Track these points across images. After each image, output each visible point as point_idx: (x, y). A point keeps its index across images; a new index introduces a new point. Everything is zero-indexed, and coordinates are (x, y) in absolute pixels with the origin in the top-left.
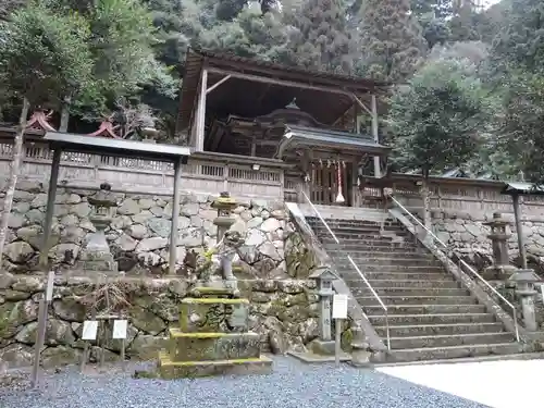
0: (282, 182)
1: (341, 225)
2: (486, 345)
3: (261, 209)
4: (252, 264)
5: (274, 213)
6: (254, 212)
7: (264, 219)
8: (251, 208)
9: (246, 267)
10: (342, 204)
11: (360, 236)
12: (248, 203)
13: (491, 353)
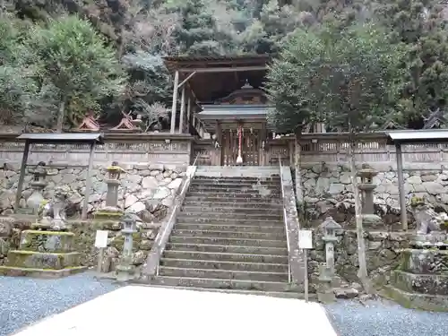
0: (189, 150)
1: (220, 182)
2: (250, 281)
3: (171, 172)
4: (152, 213)
5: (180, 175)
6: (165, 174)
7: (173, 179)
8: (164, 172)
9: (147, 215)
10: (240, 164)
11: (228, 189)
12: (161, 167)
13: (252, 288)
